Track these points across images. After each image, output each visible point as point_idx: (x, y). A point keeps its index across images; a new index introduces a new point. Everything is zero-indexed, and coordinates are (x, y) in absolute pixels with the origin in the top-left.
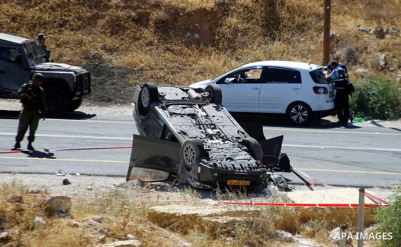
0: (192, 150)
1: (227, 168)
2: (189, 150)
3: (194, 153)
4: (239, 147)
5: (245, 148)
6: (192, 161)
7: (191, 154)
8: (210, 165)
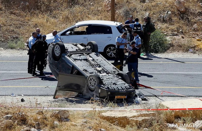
0: (94, 80)
1: (115, 89)
2: (92, 80)
3: (95, 82)
4: (117, 77)
5: (120, 77)
6: (94, 86)
7: (94, 82)
8: (106, 88)
